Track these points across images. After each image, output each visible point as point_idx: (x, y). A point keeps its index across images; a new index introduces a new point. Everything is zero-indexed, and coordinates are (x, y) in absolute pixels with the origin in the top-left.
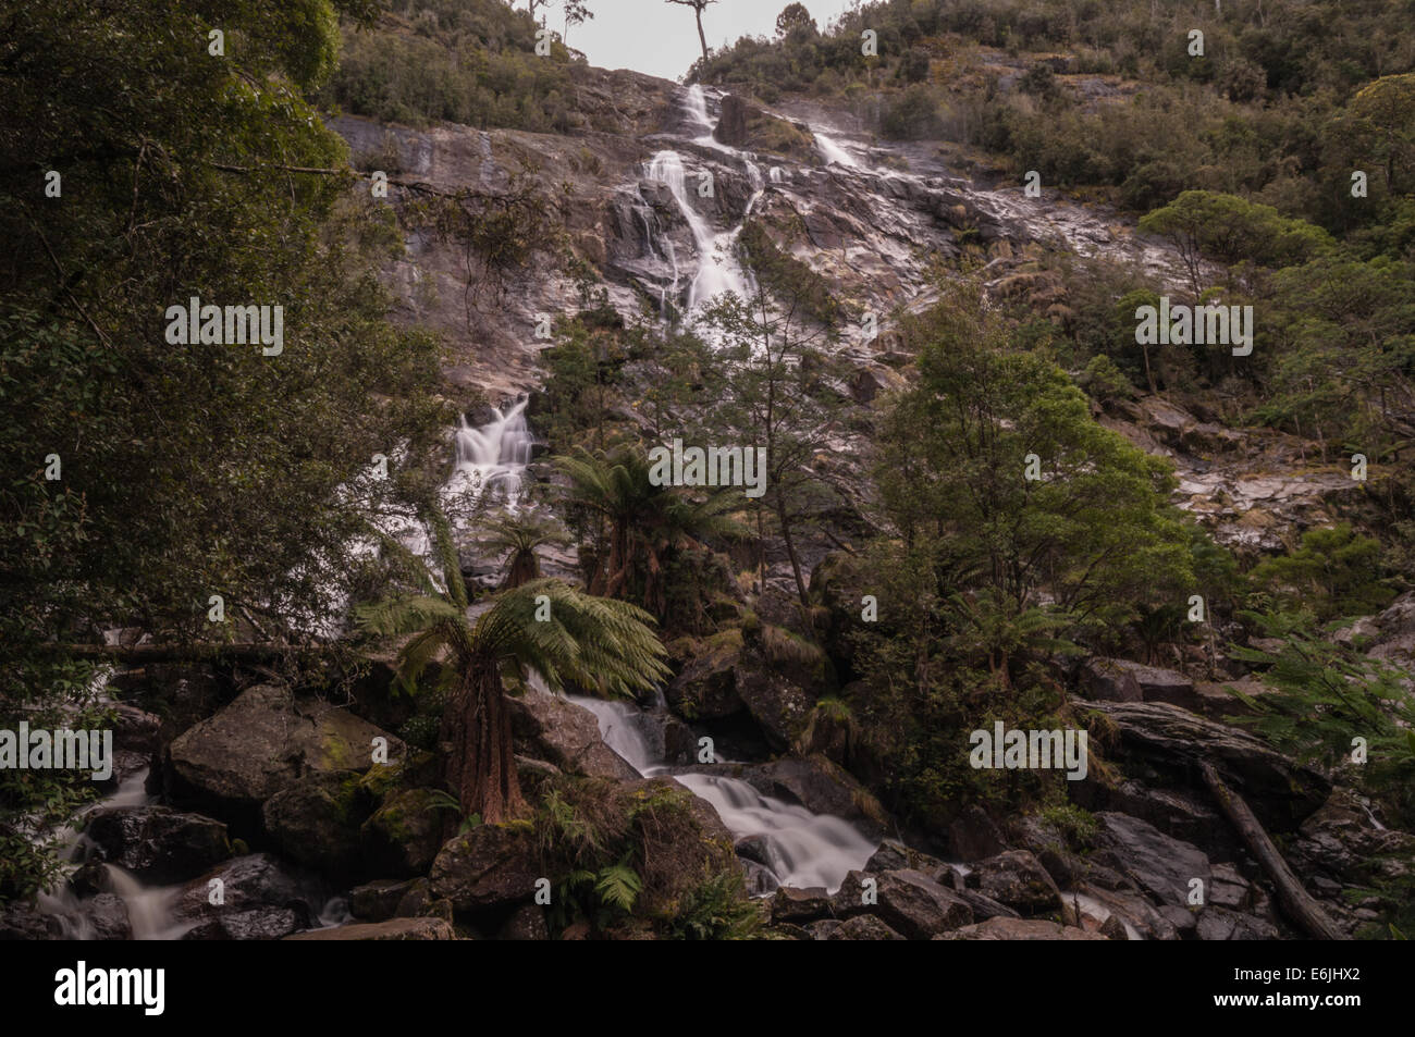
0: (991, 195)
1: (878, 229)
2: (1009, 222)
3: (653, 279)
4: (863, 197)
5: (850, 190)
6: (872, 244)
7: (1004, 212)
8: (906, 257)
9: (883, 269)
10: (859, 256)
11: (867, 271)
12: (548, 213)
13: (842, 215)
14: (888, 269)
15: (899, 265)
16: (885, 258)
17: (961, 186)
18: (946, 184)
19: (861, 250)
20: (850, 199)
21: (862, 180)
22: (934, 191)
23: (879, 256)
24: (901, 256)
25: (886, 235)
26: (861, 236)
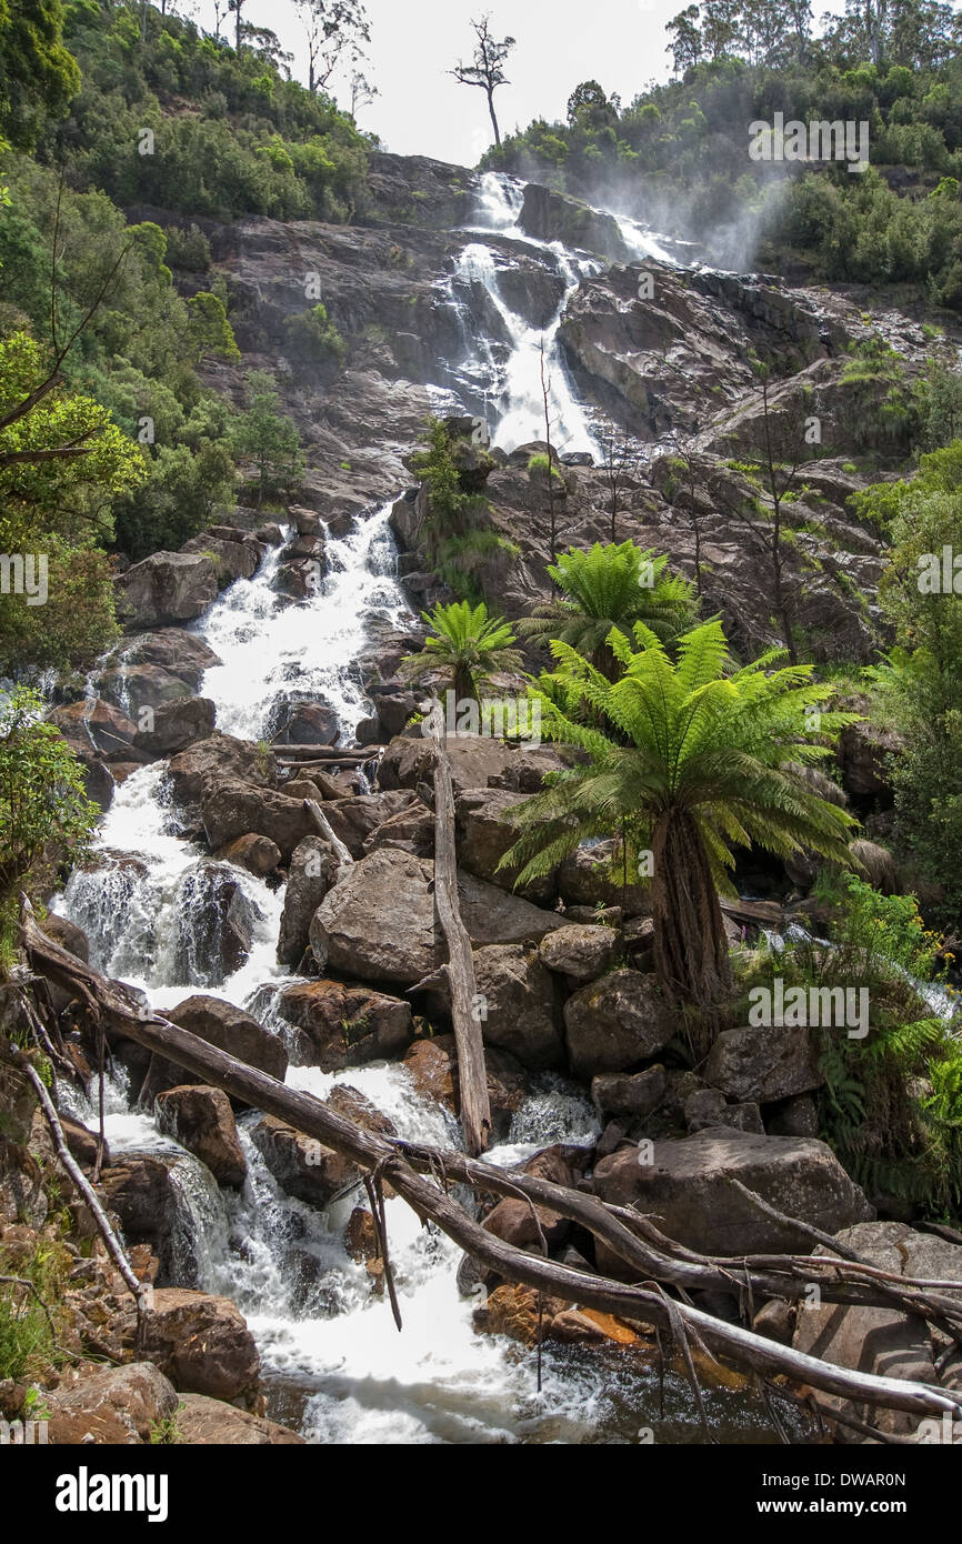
0: (804, 292)
1: (697, 328)
2: (828, 322)
3: (473, 380)
4: (679, 293)
5: (666, 287)
6: (692, 344)
7: (822, 311)
8: (725, 357)
9: (705, 370)
10: (681, 357)
11: (689, 372)
12: (362, 310)
13: (660, 312)
14: (710, 370)
15: (719, 366)
16: (707, 359)
17: (775, 282)
18: (761, 279)
19: (681, 351)
20: (667, 296)
21: (678, 276)
22: (750, 288)
23: (699, 356)
24: (721, 357)
25: (705, 334)
26: (681, 336)
